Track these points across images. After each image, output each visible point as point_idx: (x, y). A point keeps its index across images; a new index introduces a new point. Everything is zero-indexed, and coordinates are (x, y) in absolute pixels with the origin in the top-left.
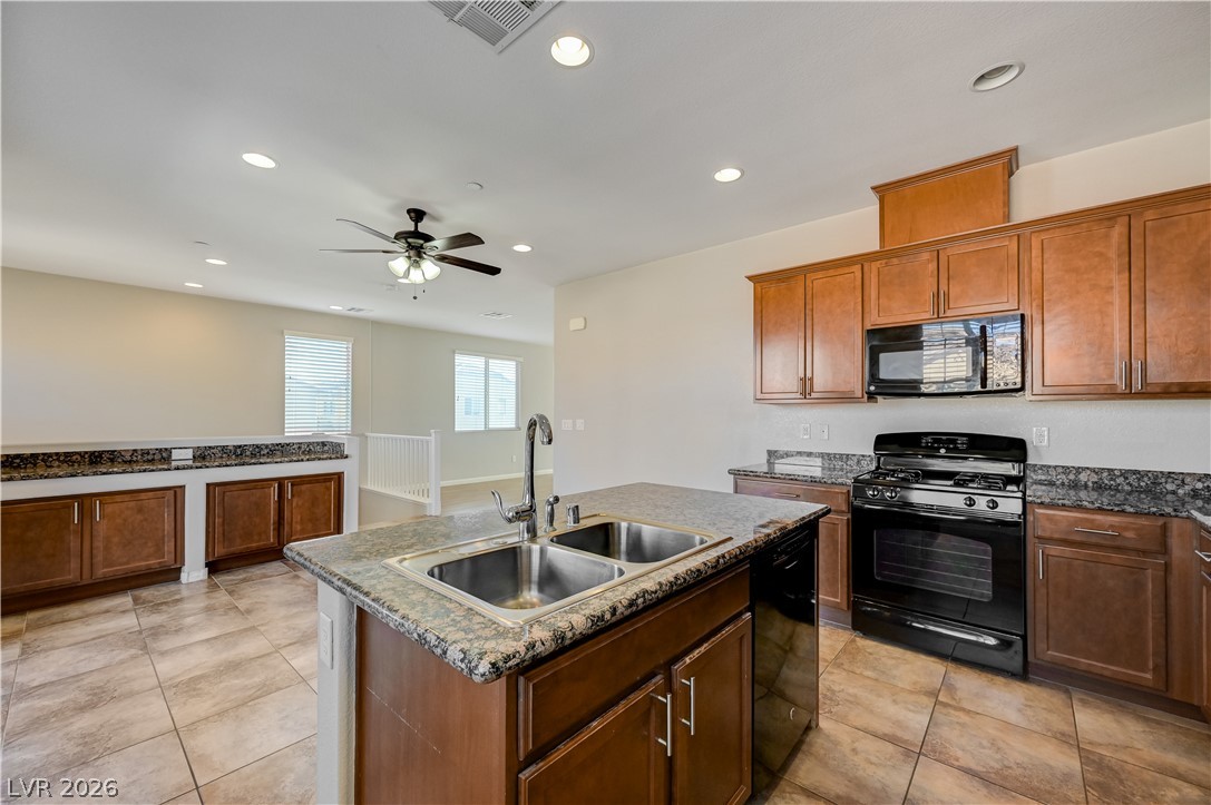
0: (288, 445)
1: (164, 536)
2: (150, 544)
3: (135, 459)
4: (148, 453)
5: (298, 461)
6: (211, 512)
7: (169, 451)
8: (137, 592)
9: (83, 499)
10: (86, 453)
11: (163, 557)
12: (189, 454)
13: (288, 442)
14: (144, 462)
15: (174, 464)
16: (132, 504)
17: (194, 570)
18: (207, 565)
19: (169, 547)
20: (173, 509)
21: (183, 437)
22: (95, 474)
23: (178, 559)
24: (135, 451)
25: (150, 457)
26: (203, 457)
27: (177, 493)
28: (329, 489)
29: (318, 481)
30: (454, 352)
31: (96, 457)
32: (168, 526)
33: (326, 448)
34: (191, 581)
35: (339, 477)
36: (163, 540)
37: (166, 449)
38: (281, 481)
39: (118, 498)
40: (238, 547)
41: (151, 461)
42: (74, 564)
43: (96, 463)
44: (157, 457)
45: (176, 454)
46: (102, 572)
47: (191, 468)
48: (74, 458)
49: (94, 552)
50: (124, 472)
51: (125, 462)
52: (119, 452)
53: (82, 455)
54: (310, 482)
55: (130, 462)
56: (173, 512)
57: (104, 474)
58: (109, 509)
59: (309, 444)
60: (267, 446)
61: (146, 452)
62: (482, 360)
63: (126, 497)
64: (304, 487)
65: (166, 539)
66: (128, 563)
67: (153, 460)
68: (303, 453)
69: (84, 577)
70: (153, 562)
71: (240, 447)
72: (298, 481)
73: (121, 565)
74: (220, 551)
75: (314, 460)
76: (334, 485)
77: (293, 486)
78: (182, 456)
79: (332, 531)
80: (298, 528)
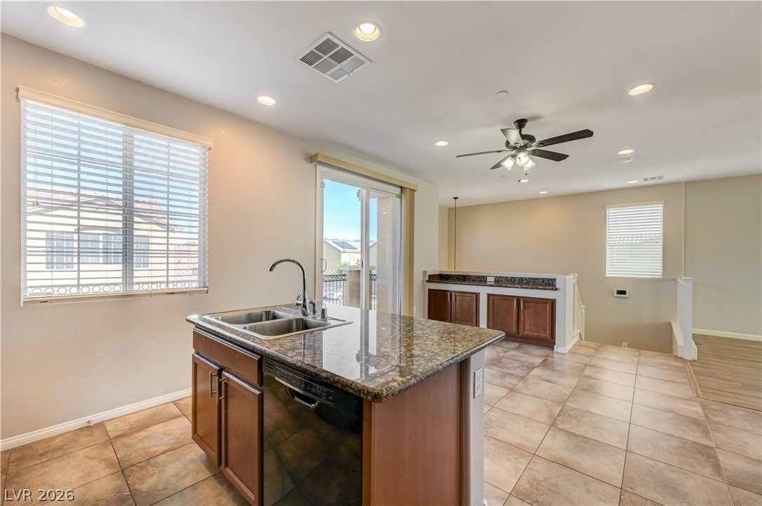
1: (473, 314)
2: (469, 316)
3: (476, 279)
6: (489, 308)
7: (486, 277)
9: (451, 293)
10: (462, 275)
12: (492, 279)
14: (479, 281)
15: (484, 283)
16: (464, 297)
19: (474, 319)
20: (475, 303)
21: (491, 272)
24: (476, 276)
26: (498, 281)
27: (477, 295)
28: (546, 308)
29: (538, 302)
31: (465, 278)
32: (474, 310)
35: (552, 303)
38: (518, 299)
45: (488, 279)
47: (493, 286)
48: (460, 277)
51: (473, 280)
52: (471, 276)
54: (534, 302)
56: (475, 305)
58: (457, 298)
60: (526, 279)
61: (479, 277)
63: (462, 295)
68: (546, 284)
71: (513, 278)
72: (527, 300)
75: (534, 289)
76: (548, 307)
77: (524, 302)
78: (491, 280)
79: (548, 335)
80: (528, 327)
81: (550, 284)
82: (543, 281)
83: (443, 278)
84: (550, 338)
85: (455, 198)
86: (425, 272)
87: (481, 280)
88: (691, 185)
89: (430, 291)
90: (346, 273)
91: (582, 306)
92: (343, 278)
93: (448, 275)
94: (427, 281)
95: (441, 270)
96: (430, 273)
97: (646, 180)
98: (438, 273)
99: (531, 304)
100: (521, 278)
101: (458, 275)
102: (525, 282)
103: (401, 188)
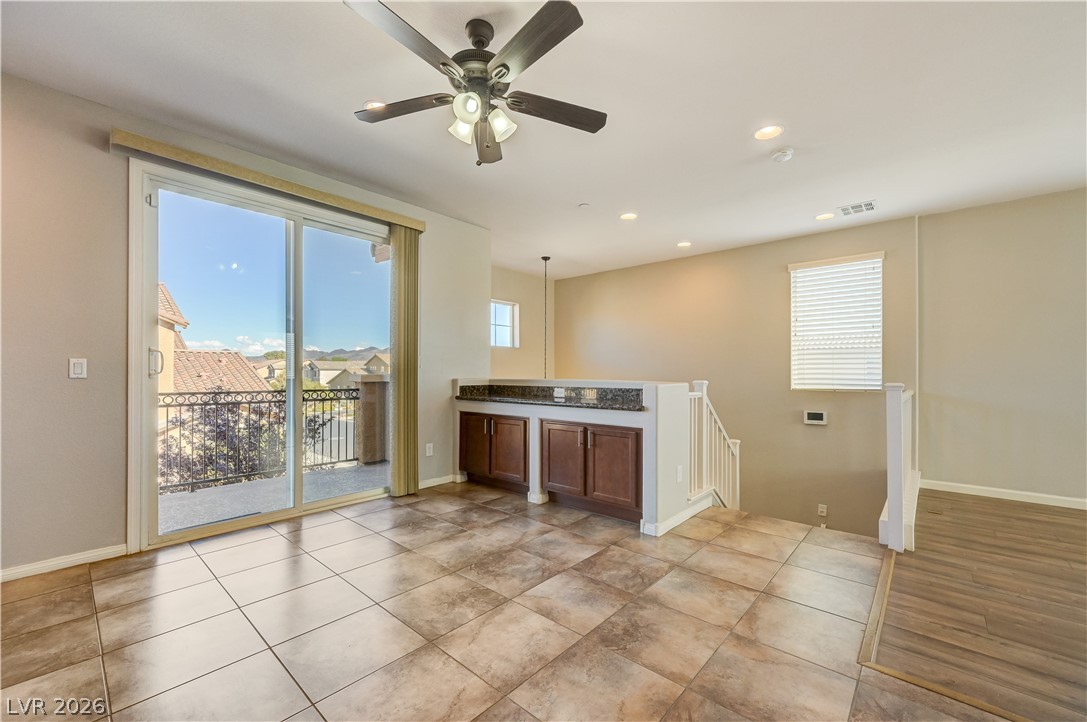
2: (514, 461)
3: (538, 394)
7: (554, 389)
11: (519, 474)
12: (563, 393)
14: (543, 396)
16: (508, 426)
20: (524, 436)
24: (538, 388)
25: (545, 394)
27: (526, 422)
28: (627, 447)
29: (615, 434)
37: (552, 387)
38: (585, 428)
39: (502, 421)
40: (557, 484)
42: (487, 461)
44: (548, 393)
45: (556, 392)
46: (496, 472)
48: (516, 390)
51: (534, 396)
52: (532, 387)
53: (519, 388)
54: (609, 434)
56: (523, 439)
58: (499, 427)
61: (543, 389)
63: (505, 421)
70: (515, 475)
72: (598, 430)
73: (503, 471)
74: (547, 483)
76: (631, 443)
77: (594, 434)
79: (630, 500)
80: (600, 483)
81: (630, 399)
83: (495, 391)
84: (634, 505)
85: (546, 259)
86: (454, 382)
87: (541, 394)
88: (930, 221)
89: (463, 414)
90: (359, 387)
91: (730, 441)
92: (354, 394)
93: (499, 387)
94: (457, 398)
95: (492, 378)
96: (461, 383)
97: (845, 211)
98: (487, 384)
99: (605, 439)
102: (609, 396)
103: (389, 224)
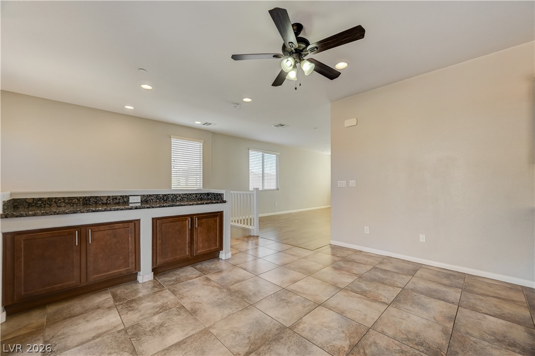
0: (190, 194)
1: (129, 253)
2: (121, 258)
3: (109, 202)
4: (116, 199)
5: (201, 204)
6: (155, 237)
8: (114, 290)
9: (82, 229)
10: (81, 198)
11: (129, 266)
12: (138, 199)
13: (190, 193)
14: (114, 204)
15: (130, 205)
16: (110, 232)
17: (145, 275)
18: (153, 270)
19: (132, 260)
20: (133, 235)
21: (136, 189)
22: (88, 211)
23: (137, 268)
24: (109, 197)
25: (117, 201)
26: (148, 201)
27: (136, 223)
29: (210, 217)
30: (249, 149)
31: (86, 201)
32: (131, 247)
33: (209, 197)
34: (144, 281)
35: (220, 215)
36: (129, 255)
37: (126, 196)
38: (191, 216)
39: (102, 228)
40: (169, 258)
41: (118, 204)
42: (76, 273)
43: (86, 204)
44: (121, 201)
45: (131, 199)
46: (94, 277)
48: (74, 201)
49: (88, 264)
50: (106, 210)
51: (103, 204)
52: (100, 197)
53: (78, 199)
54: (206, 217)
55: (106, 204)
56: (134, 237)
57: (94, 211)
58: (97, 235)
59: (201, 194)
60: (180, 195)
61: (115, 198)
62: (261, 153)
63: (107, 227)
64: (203, 221)
65: (130, 254)
66: (108, 271)
67: (119, 203)
68: (198, 199)
69: (82, 281)
70: (122, 270)
71: (166, 195)
73: (104, 272)
74: (160, 261)
75: (209, 203)
78: (135, 200)
81: (218, 198)
82: (196, 196)
84: (220, 249)
100: (175, 195)
101: (69, 198)
